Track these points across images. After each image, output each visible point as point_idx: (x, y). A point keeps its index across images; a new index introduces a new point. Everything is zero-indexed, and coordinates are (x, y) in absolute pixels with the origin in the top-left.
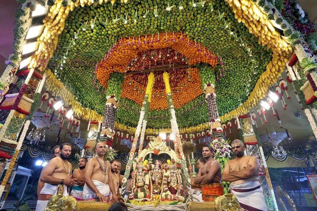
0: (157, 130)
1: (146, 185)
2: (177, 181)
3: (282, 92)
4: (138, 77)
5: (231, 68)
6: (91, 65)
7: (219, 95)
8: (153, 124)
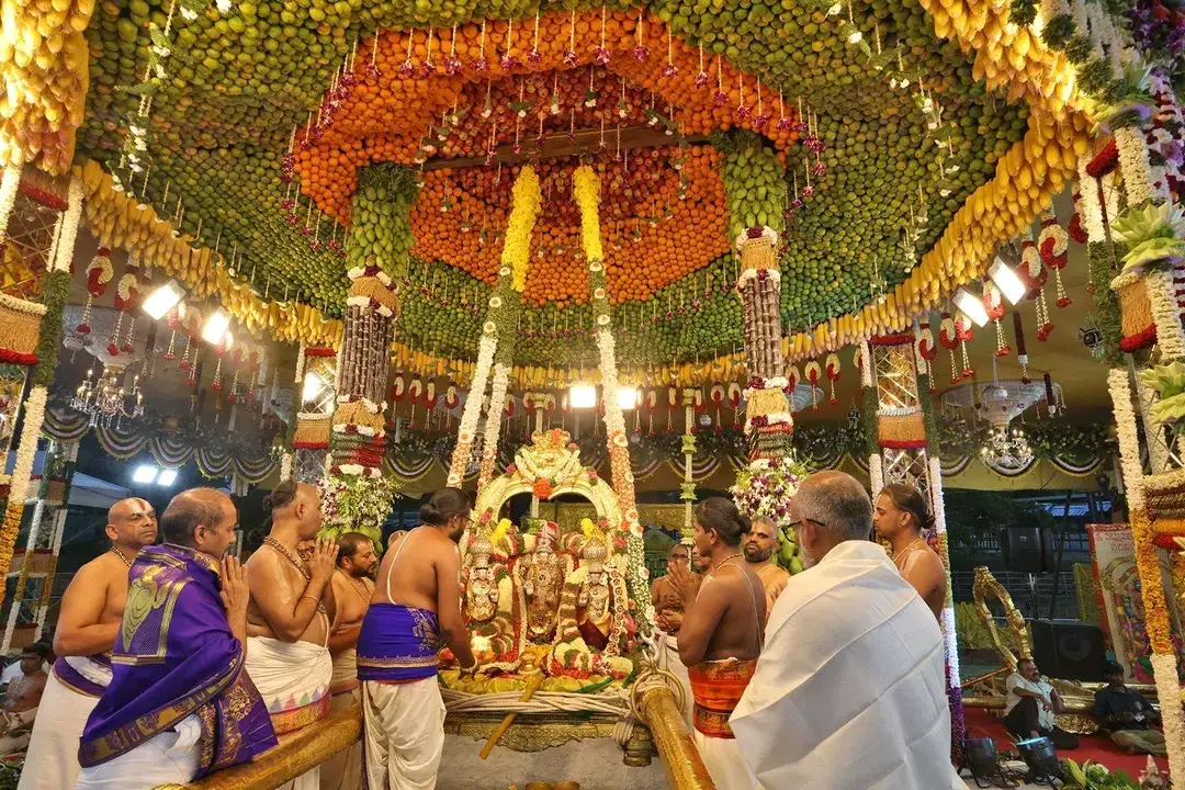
0: (562, 371)
1: (504, 614)
2: (612, 603)
3: (1043, 269)
4: (475, 177)
5: (854, 161)
6: (266, 140)
7: (800, 258)
8: (545, 352)
